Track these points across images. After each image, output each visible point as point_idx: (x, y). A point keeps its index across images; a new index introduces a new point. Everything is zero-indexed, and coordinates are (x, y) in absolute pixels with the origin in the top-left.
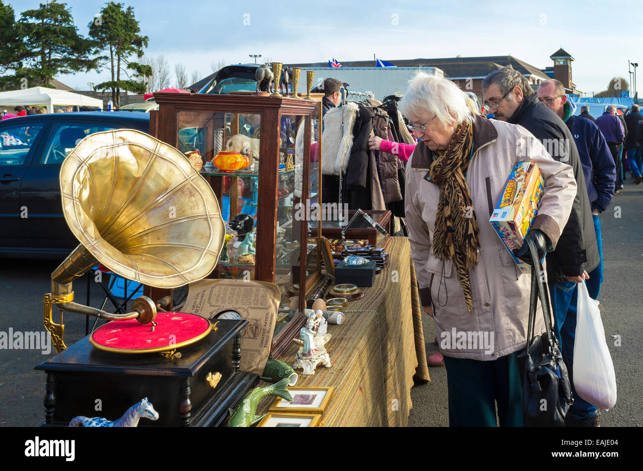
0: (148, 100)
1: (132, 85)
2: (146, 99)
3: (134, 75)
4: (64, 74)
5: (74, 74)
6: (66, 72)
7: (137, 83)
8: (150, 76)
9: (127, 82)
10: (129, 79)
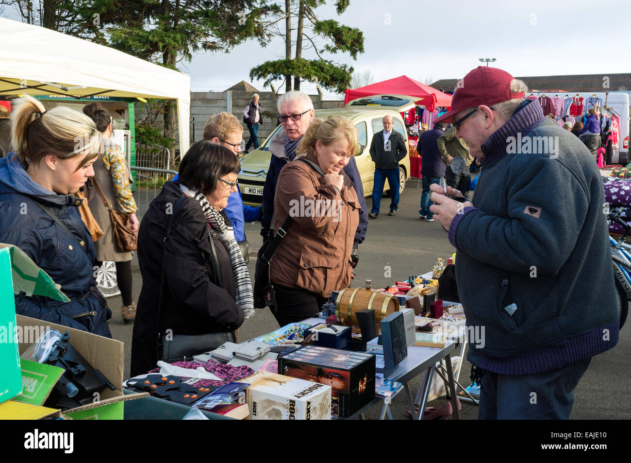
0: (352, 102)
1: (322, 69)
2: (349, 100)
3: (328, 48)
4: (209, 51)
5: (227, 51)
6: (212, 47)
7: (332, 67)
8: (358, 53)
9: (313, 63)
10: (318, 59)
